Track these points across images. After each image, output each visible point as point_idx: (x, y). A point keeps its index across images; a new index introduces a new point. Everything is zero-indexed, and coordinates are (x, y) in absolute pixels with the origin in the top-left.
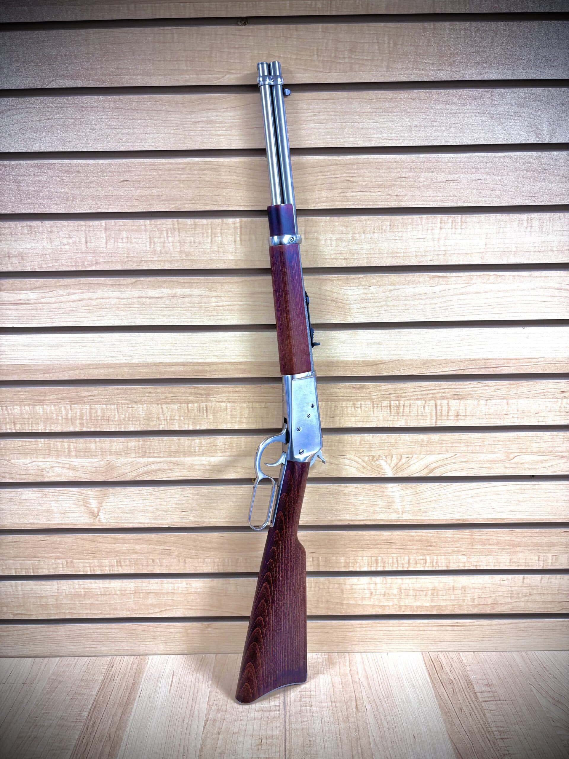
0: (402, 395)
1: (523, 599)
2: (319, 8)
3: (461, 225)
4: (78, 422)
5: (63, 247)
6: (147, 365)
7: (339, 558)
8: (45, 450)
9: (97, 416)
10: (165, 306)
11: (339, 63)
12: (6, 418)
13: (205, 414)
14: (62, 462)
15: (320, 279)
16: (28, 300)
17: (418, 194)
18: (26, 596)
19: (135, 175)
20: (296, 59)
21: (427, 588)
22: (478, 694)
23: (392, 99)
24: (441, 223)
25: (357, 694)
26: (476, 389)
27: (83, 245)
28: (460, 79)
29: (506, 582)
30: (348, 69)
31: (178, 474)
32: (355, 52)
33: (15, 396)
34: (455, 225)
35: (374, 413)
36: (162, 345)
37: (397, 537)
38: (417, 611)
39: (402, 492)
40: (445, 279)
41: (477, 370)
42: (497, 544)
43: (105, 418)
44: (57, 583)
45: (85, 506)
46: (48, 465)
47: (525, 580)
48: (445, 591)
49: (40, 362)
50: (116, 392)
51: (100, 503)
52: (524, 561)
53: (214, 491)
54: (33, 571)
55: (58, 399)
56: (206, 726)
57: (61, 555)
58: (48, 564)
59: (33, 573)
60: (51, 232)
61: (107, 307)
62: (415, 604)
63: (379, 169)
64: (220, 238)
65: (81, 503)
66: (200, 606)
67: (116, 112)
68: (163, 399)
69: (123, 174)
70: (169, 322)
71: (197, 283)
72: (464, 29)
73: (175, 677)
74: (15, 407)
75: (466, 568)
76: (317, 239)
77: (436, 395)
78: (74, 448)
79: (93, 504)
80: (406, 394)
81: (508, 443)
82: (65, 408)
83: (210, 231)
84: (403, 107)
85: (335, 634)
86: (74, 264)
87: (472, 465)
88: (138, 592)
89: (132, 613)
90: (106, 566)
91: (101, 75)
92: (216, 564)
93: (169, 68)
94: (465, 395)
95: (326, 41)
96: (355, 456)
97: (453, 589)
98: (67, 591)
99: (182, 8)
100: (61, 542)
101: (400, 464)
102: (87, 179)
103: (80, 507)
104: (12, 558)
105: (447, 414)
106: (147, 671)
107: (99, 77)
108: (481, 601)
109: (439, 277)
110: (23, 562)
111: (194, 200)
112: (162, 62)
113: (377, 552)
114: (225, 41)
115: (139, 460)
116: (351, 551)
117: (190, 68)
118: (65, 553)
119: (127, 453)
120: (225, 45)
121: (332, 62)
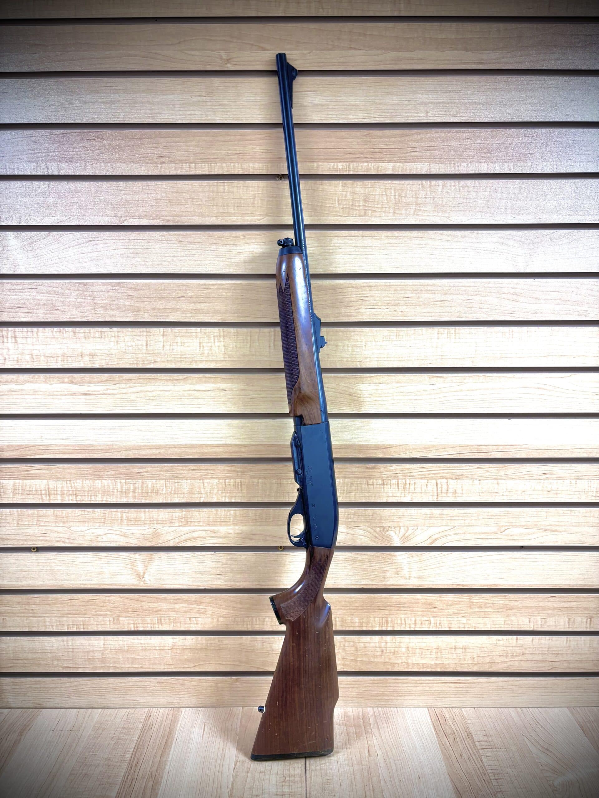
0: (409, 474)
2: (339, 169)
3: (455, 335)
4: (131, 494)
5: (127, 348)
6: (193, 446)
7: (354, 618)
8: (101, 518)
9: (148, 490)
10: (210, 397)
11: (356, 210)
12: (69, 491)
13: (240, 488)
14: (115, 529)
15: (338, 377)
16: (94, 391)
17: (420, 310)
18: (75, 650)
19: (190, 293)
20: (322, 206)
21: (432, 647)
22: (477, 743)
23: (398, 237)
24: (438, 334)
25: (369, 742)
26: (471, 470)
27: (144, 347)
28: (451, 223)
29: (501, 642)
30: (362, 214)
31: (215, 541)
32: (369, 201)
33: (78, 472)
34: (450, 336)
35: (384, 490)
36: (206, 429)
37: (405, 600)
38: (423, 668)
39: (409, 560)
40: (442, 378)
41: (471, 454)
42: (493, 607)
43: (154, 491)
44: (104, 638)
45: (133, 569)
46: (102, 532)
47: (518, 641)
48: (447, 650)
49: (101, 443)
50: (166, 468)
51: (145, 566)
52: (517, 623)
53: (245, 556)
54: (83, 626)
55: (115, 474)
56: (236, 766)
57: (109, 613)
58: (97, 621)
59: (83, 629)
60: (118, 336)
61: (162, 398)
62: (421, 662)
63: (387, 290)
64: (257, 344)
65: (129, 566)
66: (229, 661)
67: (176, 244)
68: (204, 475)
69: (180, 291)
70: (213, 411)
71: (237, 379)
72: (454, 186)
73: (206, 726)
74: (78, 481)
75: (466, 629)
76: (337, 346)
77: (436, 475)
78: (127, 517)
79: (140, 567)
80: (412, 474)
81: (499, 517)
82: (121, 483)
83: (249, 338)
84: (406, 243)
85: (350, 689)
86: (135, 362)
87: (469, 537)
88: (175, 647)
89: (169, 667)
90: (148, 624)
91: (166, 216)
92: (245, 623)
93: (220, 211)
94: (461, 475)
95: (345, 193)
96: (368, 527)
97: (455, 648)
98: (112, 646)
99: (232, 167)
100: (109, 601)
101: (407, 535)
102: (150, 295)
103: (129, 569)
104: (65, 616)
105: (446, 492)
106: (182, 721)
107: (163, 218)
108: (480, 660)
109: (437, 377)
110: (75, 619)
111: (236, 313)
112: (215, 207)
113: (387, 613)
114: (265, 192)
115: (182, 528)
116: (365, 612)
117: (237, 212)
118: (113, 611)
119: (170, 521)
120: (265, 195)
121: (349, 209)
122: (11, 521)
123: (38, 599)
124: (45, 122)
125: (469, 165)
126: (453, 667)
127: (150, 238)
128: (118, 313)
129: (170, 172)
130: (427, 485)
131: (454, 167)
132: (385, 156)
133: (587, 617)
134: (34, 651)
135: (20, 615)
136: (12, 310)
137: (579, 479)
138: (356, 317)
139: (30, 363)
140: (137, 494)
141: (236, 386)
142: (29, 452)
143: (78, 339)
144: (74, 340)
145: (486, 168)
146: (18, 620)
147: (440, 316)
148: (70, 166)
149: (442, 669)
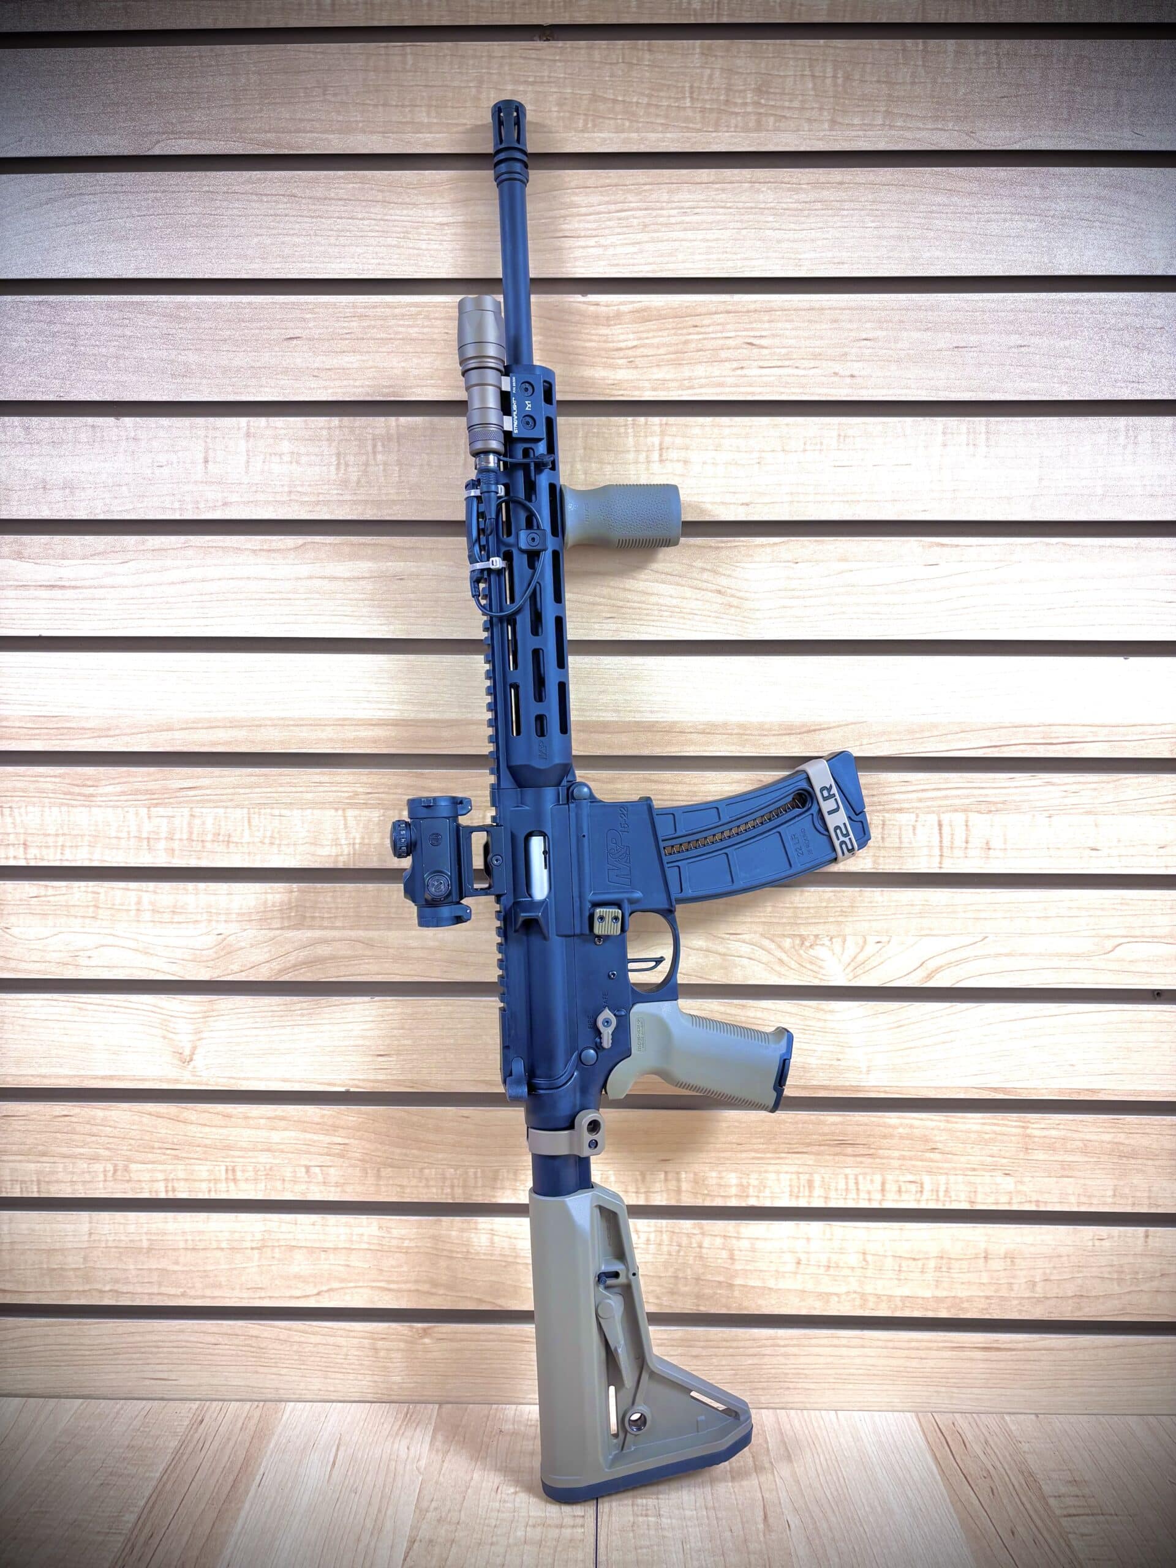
2: (695, 10)
3: (987, 439)
4: (162, 845)
5: (157, 471)
6: (317, 724)
7: (724, 1174)
8: (88, 906)
9: (204, 833)
10: (360, 596)
11: (737, 114)
12: (9, 834)
14: (121, 934)
16: (74, 579)
17: (896, 374)
18: (17, 1247)
19: (315, 328)
20: (649, 105)
21: (926, 1253)
22: (1051, 1500)
23: (841, 183)
24: (944, 433)
25: (767, 1495)
26: (1028, 790)
27: (200, 467)
28: (978, 148)
29: (1106, 1244)
30: (752, 124)
31: (374, 968)
32: (768, 93)
33: (32, 786)
34: (975, 439)
37: (857, 1128)
38: (902, 1309)
39: (866, 1023)
40: (954, 550)
41: (1025, 747)
42: (1084, 1152)
43: (221, 838)
44: (90, 1217)
45: (164, 1037)
46: (89, 941)
47: (1150, 1239)
48: (965, 1262)
49: (91, 712)
51: (198, 1032)
52: (1146, 1194)
53: (450, 1008)
54: (39, 1188)
55: (123, 793)
56: (411, 1553)
57: (102, 1152)
58: (73, 1173)
59: (39, 1192)
60: (135, 439)
61: (241, 596)
62: (898, 1292)
63: (815, 321)
65: (157, 1031)
66: (406, 1282)
67: (282, 203)
68: (348, 798)
69: (291, 324)
72: (985, 53)
73: (342, 1448)
74: (30, 809)
75: (1015, 1207)
77: (939, 802)
78: (151, 903)
79: (183, 1034)
81: (1100, 913)
82: (137, 814)
84: (863, 199)
85: (715, 1361)
86: (176, 505)
87: (1021, 963)
88: (270, 1244)
89: (253, 1295)
90: (201, 1181)
92: (448, 1183)
93: (394, 119)
94: (1004, 802)
95: (708, 71)
96: (762, 935)
97: (986, 1258)
98: (111, 1238)
99: (425, 8)
100: (104, 1123)
101: (861, 958)
102: (215, 334)
103: (155, 1039)
105: (964, 845)
106: (281, 1434)
107: (252, 137)
108: (1051, 1289)
109: (943, 545)
110: (17, 1164)
111: (432, 378)
112: (381, 108)
113: (811, 1162)
114: (507, 68)
115: (290, 934)
116: (753, 1158)
117: (435, 121)
118: (113, 1146)
119: (263, 917)
120: (508, 78)
121: (720, 111)
126: (981, 1306)
127: (218, 189)
128: (136, 379)
129: (269, 21)
130: (914, 828)
138: (735, 389)
140: (177, 845)
141: (429, 568)
143: (35, 446)
144: (27, 449)
147: (949, 388)
149: (953, 1311)
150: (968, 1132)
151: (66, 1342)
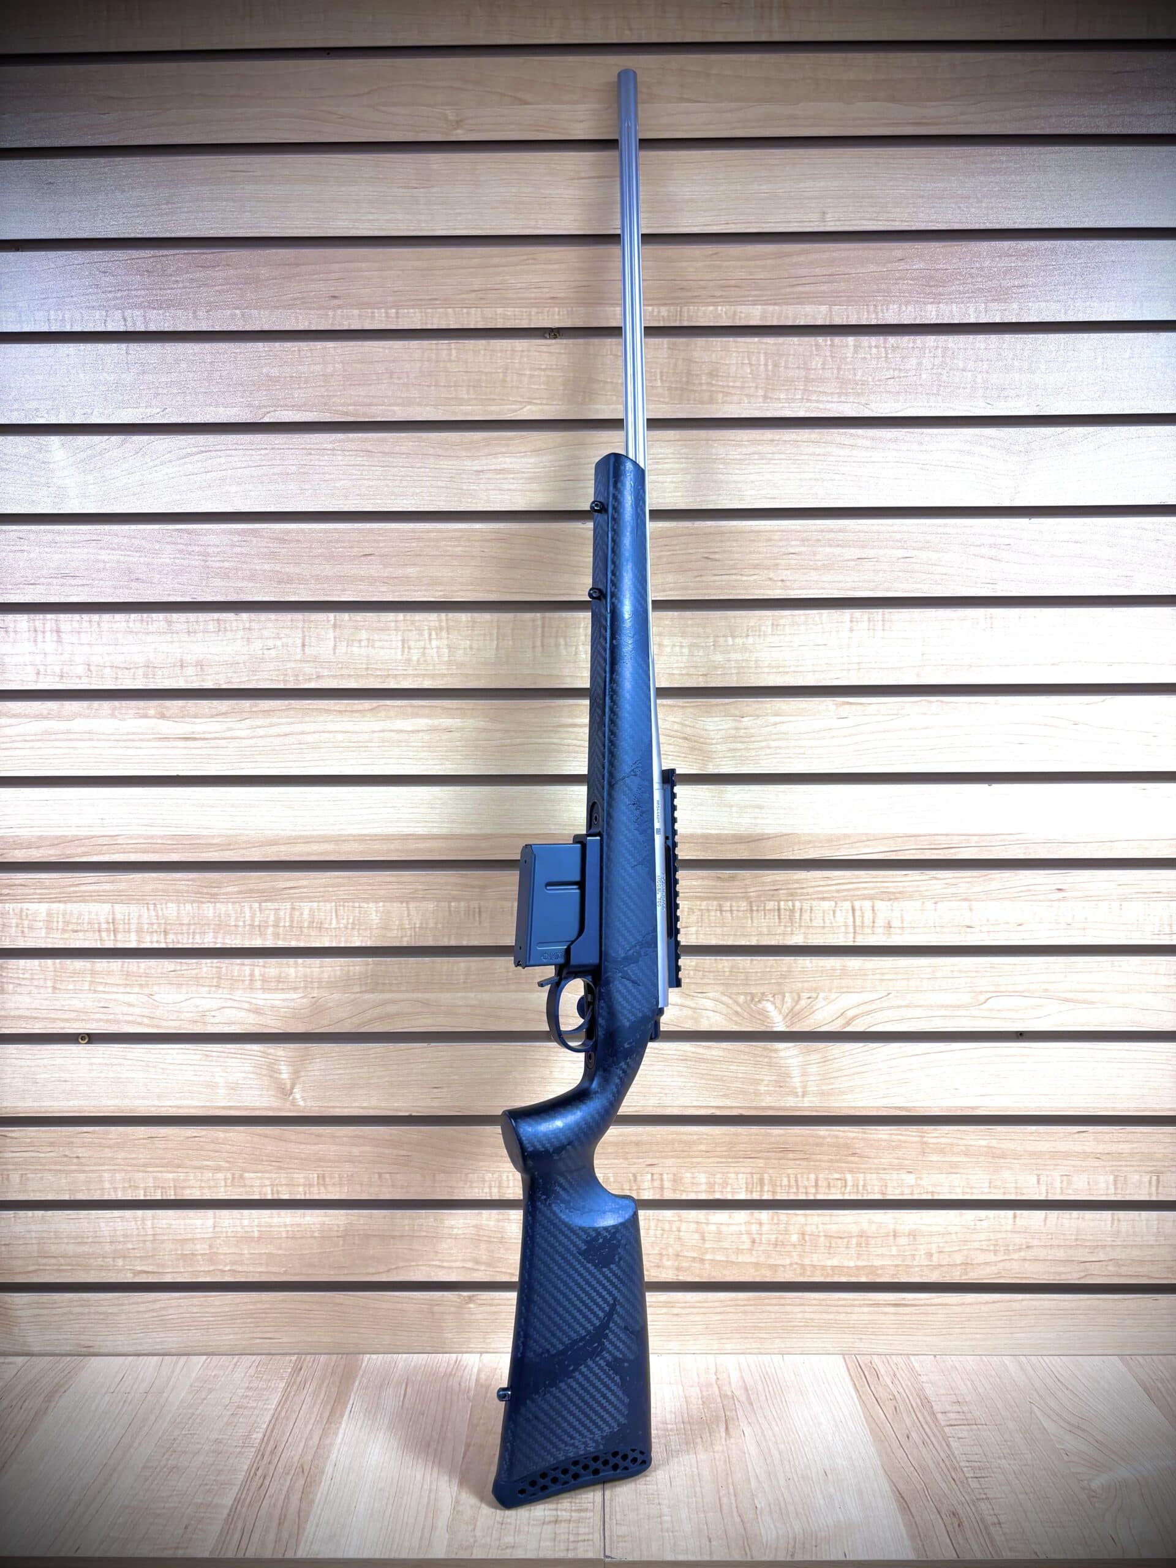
0: (798, 891)
1: (1015, 1256)
2: (663, 317)
3: (883, 625)
4: (270, 930)
5: (265, 652)
6: (388, 838)
7: (697, 1174)
8: (213, 978)
9: (302, 922)
10: (420, 744)
11: (693, 391)
12: (152, 924)
13: (477, 919)
14: (238, 999)
16: (204, 733)
17: (815, 578)
18: (157, 1237)
19: (385, 547)
21: (850, 1233)
22: (939, 1416)
23: (772, 441)
24: (851, 621)
25: (728, 1413)
26: (919, 883)
27: (299, 650)
28: (872, 415)
29: (985, 1224)
30: (706, 399)
31: (429, 1021)
32: (717, 376)
34: (874, 625)
35: (752, 922)
36: (414, 805)
37: (795, 1138)
38: (832, 1276)
39: (800, 1059)
40: (859, 707)
41: (918, 851)
42: (967, 1153)
43: (315, 925)
44: (215, 1214)
45: (271, 1077)
46: (214, 1004)
47: (1017, 1220)
48: (879, 1239)
49: (215, 832)
50: (337, 880)
51: (296, 1072)
52: (1014, 1185)
53: (487, 1051)
55: (240, 892)
57: (223, 1164)
58: (201, 1180)
59: (175, 1195)
60: (250, 629)
61: (330, 745)
62: (829, 1263)
63: (754, 541)
64: (511, 643)
65: (265, 1072)
66: (456, 1261)
67: (360, 457)
68: (410, 893)
69: (366, 544)
70: (427, 770)
71: (473, 709)
72: (876, 347)
73: (410, 1385)
74: (170, 905)
75: (916, 1197)
77: (852, 893)
78: (261, 975)
79: (285, 1075)
80: (805, 891)
81: (975, 974)
82: (251, 908)
83: (495, 631)
84: (788, 452)
85: (691, 1318)
86: (282, 678)
87: (919, 1012)
88: (351, 1233)
89: (338, 1273)
90: (299, 1185)
91: (341, 405)
92: (487, 1184)
93: (443, 396)
94: (900, 893)
96: (722, 993)
97: (894, 1236)
98: (230, 1230)
99: (465, 315)
100: (225, 1141)
101: (797, 1009)
102: (310, 552)
103: (264, 1078)
104: (141, 1169)
105: (871, 925)
106: (362, 1376)
107: (338, 408)
108: (944, 1258)
109: (850, 704)
110: (159, 1175)
111: (472, 584)
112: (433, 388)
113: (762, 1165)
114: (525, 359)
115: (367, 996)
116: (718, 1163)
117: (474, 397)
118: (231, 1160)
119: (344, 983)
120: (526, 365)
121: (682, 389)
122: (41, 983)
123: (89, 1135)
124: (122, 236)
125: (904, 308)
126: (892, 1272)
127: (312, 446)
128: (251, 585)
129: (349, 325)
130: (834, 912)
131: (877, 313)
132: (747, 293)
133: (1151, 1172)
134: (80, 1240)
135: (53, 1167)
136: (54, 581)
137: (1126, 899)
138: (694, 592)
139: (85, 680)
140: (281, 930)
141: (471, 722)
142: (80, 850)
143: (175, 635)
144: (168, 637)
145: (934, 313)
146: (49, 1176)
147: (854, 589)
148: (168, 314)
149: (870, 1276)
150: (879, 1140)
151: (195, 1311)
